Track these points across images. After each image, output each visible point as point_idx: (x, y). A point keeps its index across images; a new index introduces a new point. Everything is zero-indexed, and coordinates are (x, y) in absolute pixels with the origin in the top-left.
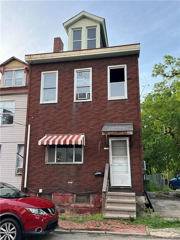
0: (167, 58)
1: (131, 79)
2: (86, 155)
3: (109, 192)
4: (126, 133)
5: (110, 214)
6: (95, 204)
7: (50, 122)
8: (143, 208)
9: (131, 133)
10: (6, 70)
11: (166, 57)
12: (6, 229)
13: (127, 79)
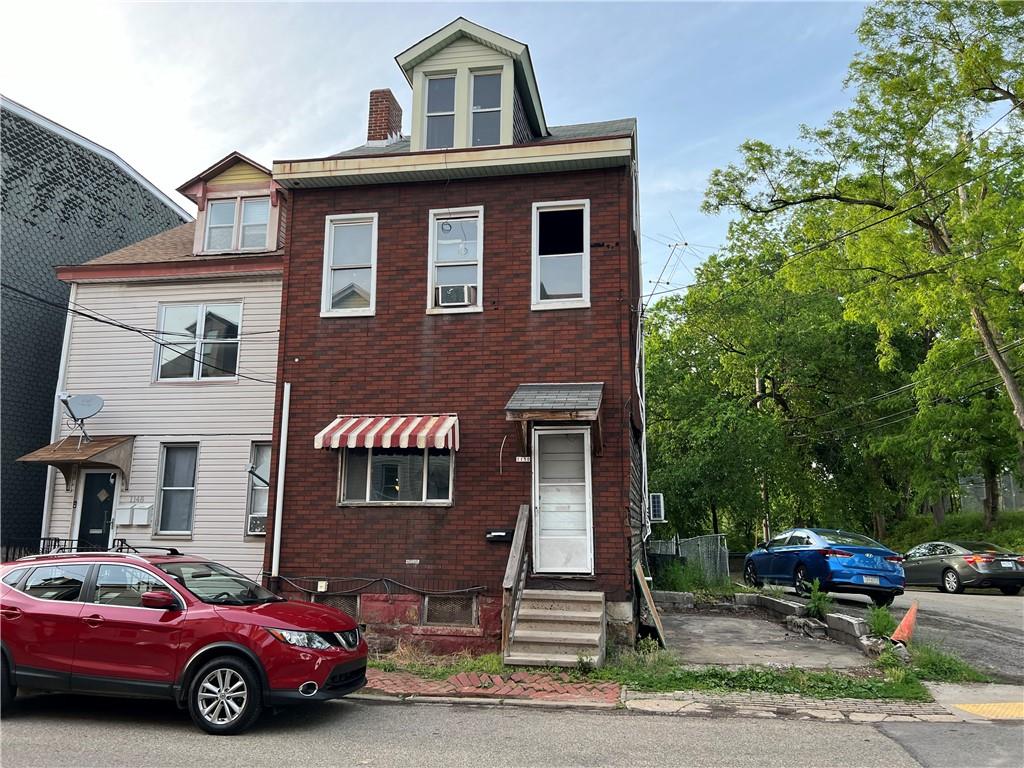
0: (751, 149)
1: (603, 245)
2: (462, 479)
3: (525, 591)
4: (577, 416)
5: (526, 654)
6: (485, 627)
7: (353, 375)
8: (627, 638)
9: (592, 416)
10: (211, 195)
11: (749, 148)
12: (217, 686)
13: (591, 246)
